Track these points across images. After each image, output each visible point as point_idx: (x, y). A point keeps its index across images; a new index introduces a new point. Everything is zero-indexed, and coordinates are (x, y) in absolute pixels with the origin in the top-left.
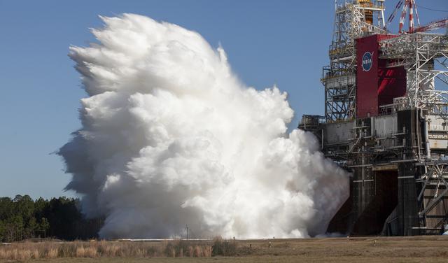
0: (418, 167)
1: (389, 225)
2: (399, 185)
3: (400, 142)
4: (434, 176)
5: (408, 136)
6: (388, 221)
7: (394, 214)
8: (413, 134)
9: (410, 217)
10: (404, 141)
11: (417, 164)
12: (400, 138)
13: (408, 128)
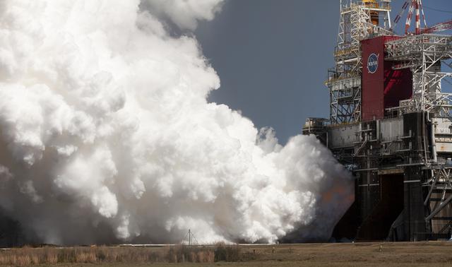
0: (424, 170)
1: (395, 230)
2: (405, 190)
3: (407, 146)
4: (441, 180)
5: (414, 139)
6: (393, 226)
7: (400, 218)
8: (419, 137)
9: (416, 222)
10: (410, 144)
11: (424, 168)
12: (406, 141)
13: (414, 131)
